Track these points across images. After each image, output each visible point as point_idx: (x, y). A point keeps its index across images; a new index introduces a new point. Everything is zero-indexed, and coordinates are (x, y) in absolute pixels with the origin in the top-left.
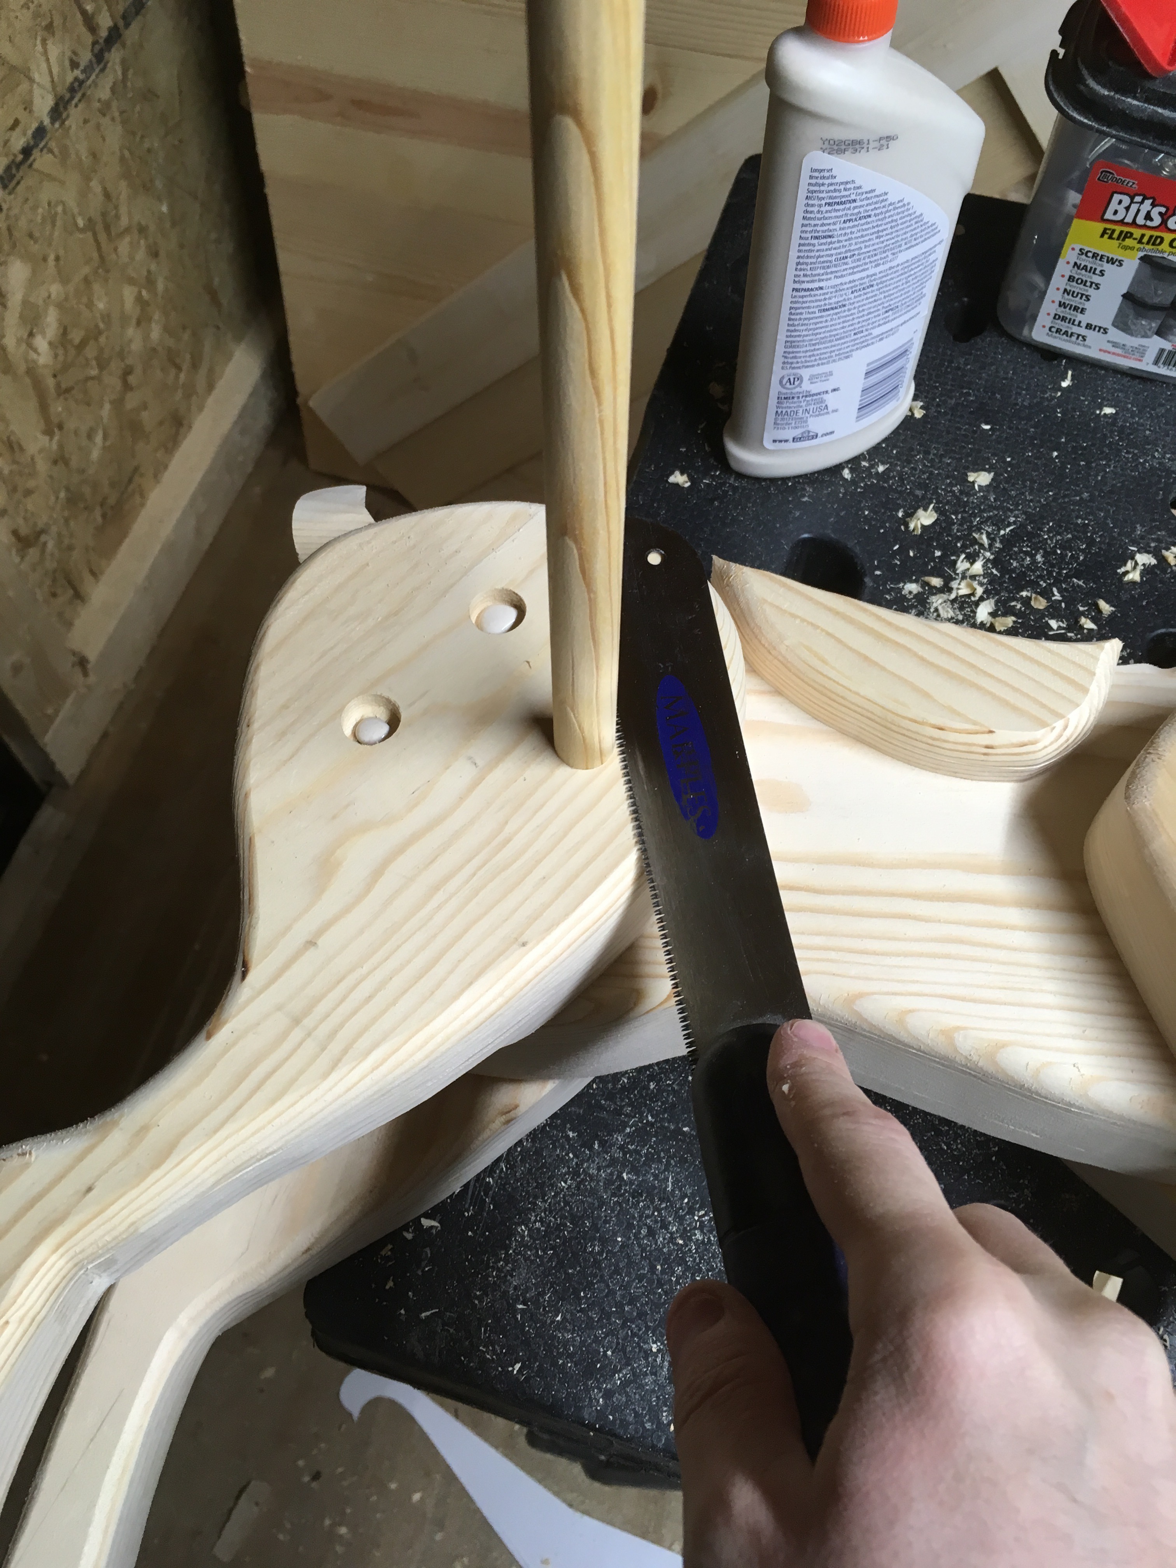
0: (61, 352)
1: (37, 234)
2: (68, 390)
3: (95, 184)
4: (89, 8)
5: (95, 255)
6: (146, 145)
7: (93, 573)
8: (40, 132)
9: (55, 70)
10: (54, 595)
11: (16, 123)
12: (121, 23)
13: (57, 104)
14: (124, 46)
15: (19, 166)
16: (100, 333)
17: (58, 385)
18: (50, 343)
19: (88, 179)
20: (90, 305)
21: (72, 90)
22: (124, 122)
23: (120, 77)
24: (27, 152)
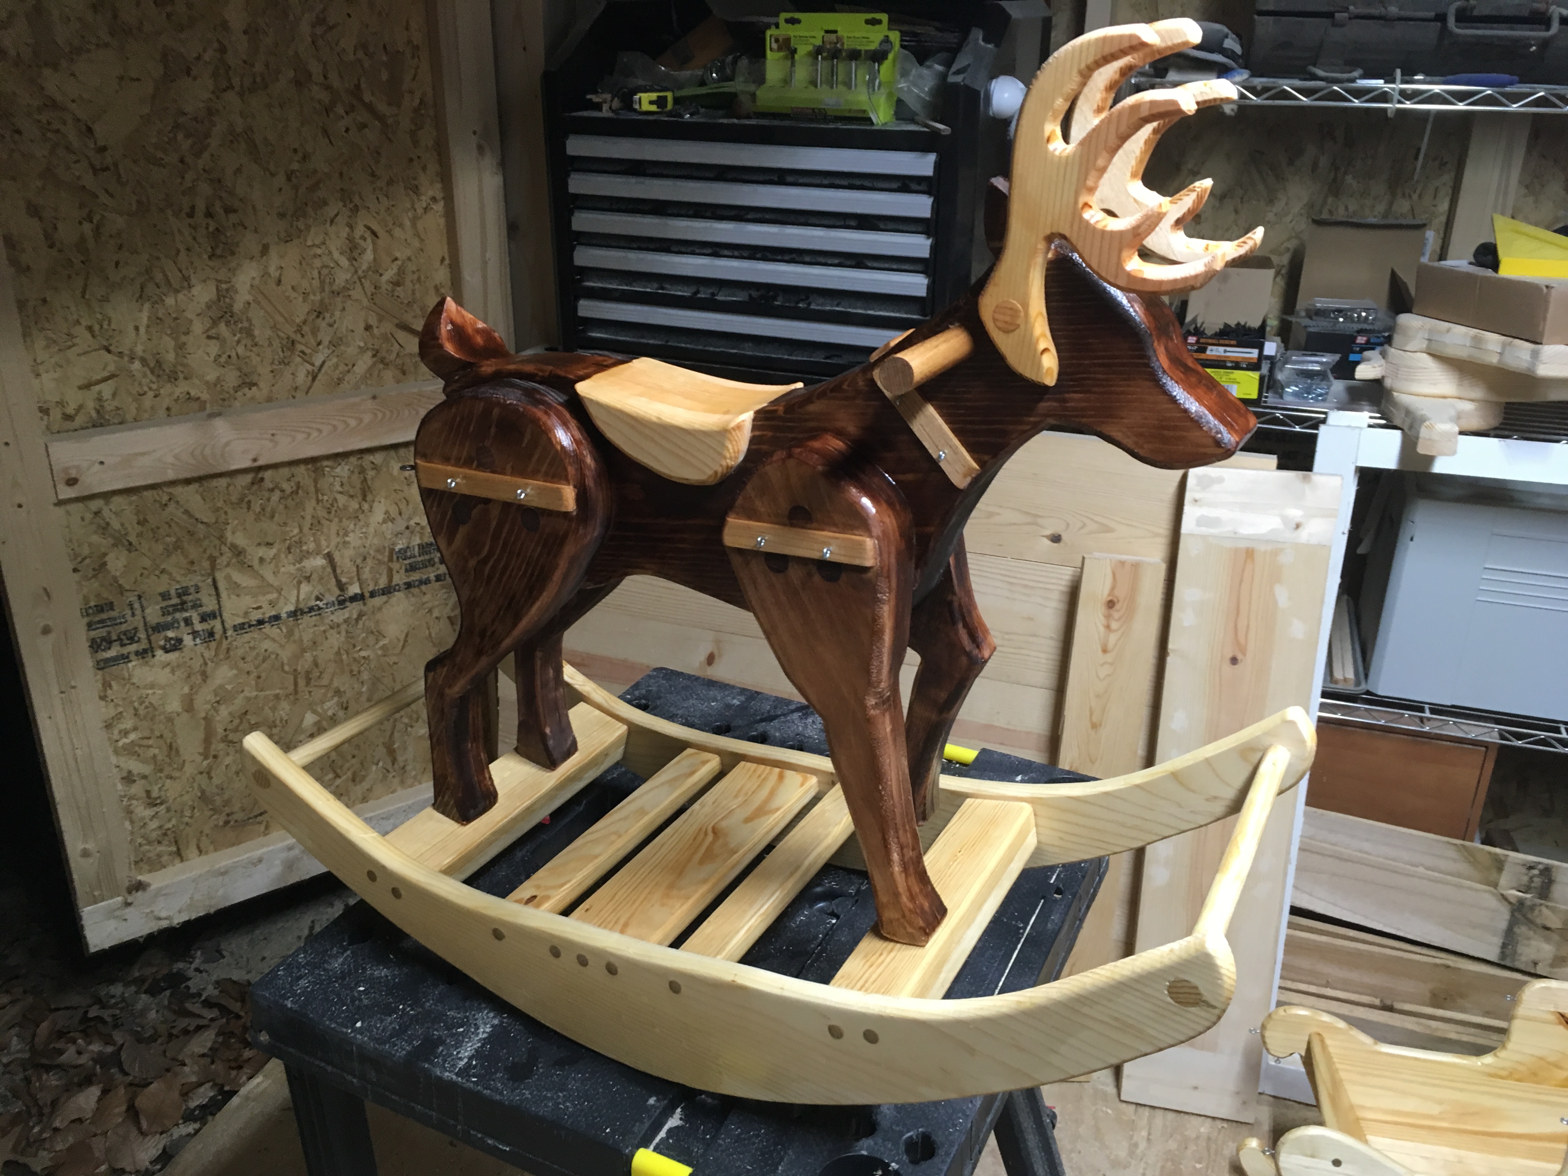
0: (237, 721)
1: (248, 659)
2: (231, 742)
3: (308, 656)
4: (344, 580)
5: (291, 688)
6: (363, 653)
7: (200, 851)
8: (277, 618)
9: (302, 597)
10: (159, 842)
11: (259, 608)
12: (367, 595)
13: (296, 611)
14: (365, 604)
15: (250, 626)
16: (275, 726)
17: (226, 736)
18: (230, 714)
19: (304, 651)
20: (274, 709)
21: (311, 609)
22: (347, 637)
23: (355, 616)
24: (261, 622)
